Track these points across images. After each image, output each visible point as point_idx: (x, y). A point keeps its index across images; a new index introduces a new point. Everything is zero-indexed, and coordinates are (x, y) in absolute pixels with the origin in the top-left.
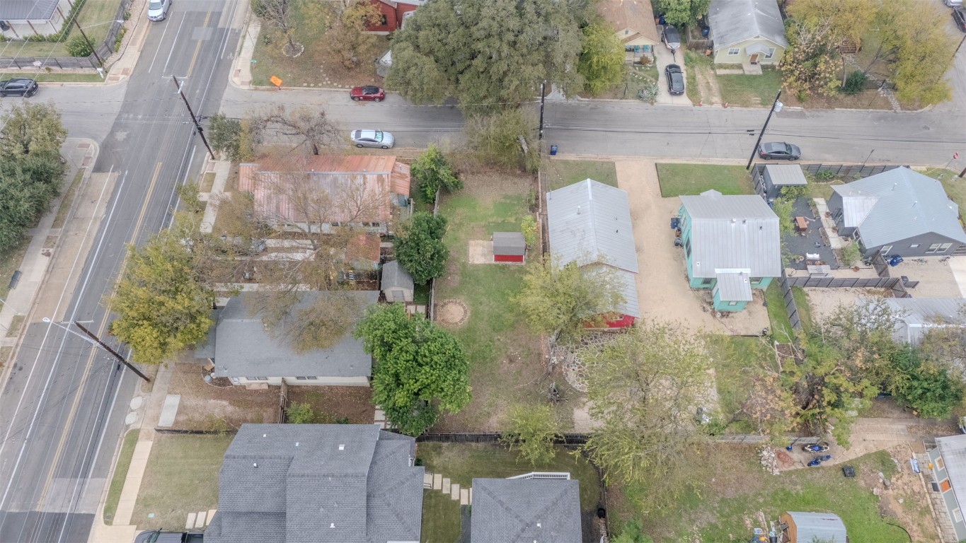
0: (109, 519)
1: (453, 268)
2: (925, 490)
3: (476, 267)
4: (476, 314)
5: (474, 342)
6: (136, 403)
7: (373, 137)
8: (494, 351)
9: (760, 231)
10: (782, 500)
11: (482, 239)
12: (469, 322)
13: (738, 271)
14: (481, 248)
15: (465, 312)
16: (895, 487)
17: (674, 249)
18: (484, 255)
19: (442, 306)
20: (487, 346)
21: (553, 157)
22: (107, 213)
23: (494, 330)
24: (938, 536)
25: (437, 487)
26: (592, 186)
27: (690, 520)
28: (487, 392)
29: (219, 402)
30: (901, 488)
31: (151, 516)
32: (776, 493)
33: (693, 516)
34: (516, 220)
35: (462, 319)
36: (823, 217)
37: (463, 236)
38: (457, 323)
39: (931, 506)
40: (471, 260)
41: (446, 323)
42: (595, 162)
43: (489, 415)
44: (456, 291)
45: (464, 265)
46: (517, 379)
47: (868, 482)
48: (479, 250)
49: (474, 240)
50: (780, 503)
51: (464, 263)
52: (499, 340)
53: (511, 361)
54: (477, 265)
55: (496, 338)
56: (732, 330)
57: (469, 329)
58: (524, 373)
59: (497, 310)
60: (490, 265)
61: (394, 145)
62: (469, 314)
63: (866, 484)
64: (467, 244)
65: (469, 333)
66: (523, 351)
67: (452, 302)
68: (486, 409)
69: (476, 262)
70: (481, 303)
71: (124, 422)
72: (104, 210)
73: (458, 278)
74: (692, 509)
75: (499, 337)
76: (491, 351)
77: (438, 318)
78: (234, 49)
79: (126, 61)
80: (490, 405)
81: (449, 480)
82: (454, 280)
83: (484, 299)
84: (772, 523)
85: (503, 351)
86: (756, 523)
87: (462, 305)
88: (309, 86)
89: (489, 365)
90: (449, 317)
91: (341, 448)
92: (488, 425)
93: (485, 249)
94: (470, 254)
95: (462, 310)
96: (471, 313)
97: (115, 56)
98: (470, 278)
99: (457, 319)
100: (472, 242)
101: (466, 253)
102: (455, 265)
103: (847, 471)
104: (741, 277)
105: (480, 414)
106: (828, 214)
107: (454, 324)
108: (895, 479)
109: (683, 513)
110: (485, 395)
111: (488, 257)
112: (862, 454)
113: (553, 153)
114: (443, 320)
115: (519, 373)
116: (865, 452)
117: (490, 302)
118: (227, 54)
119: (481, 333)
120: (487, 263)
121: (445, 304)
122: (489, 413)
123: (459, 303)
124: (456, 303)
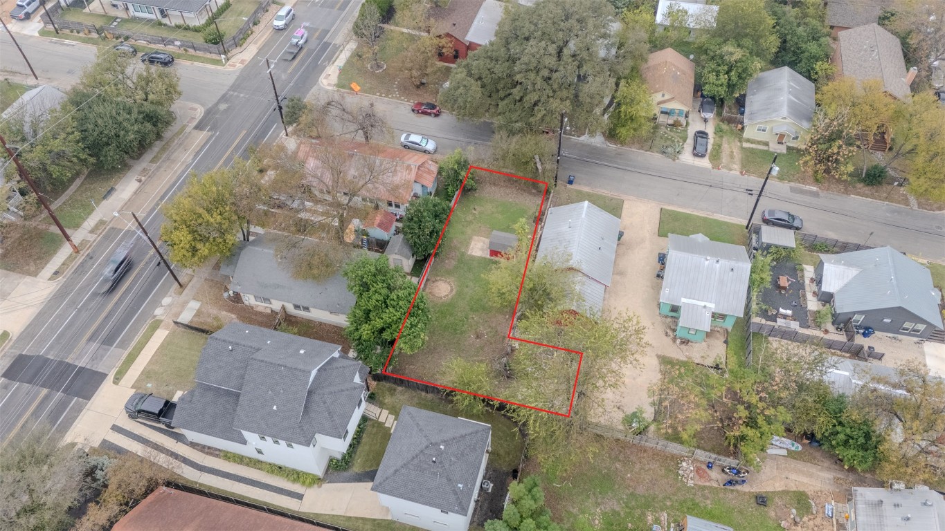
0: (117, 380)
1: (452, 254)
3: (473, 258)
4: (460, 294)
5: (451, 315)
6: (166, 301)
7: (418, 141)
8: (466, 326)
9: (731, 273)
10: (688, 509)
11: (484, 237)
12: (452, 299)
13: (703, 304)
14: (481, 243)
15: (452, 290)
16: (805, 525)
17: (656, 280)
18: (482, 250)
19: (434, 282)
20: (461, 321)
21: (569, 186)
22: (194, 159)
23: (471, 309)
25: (382, 419)
26: (588, 207)
27: (596, 503)
28: (449, 356)
29: (229, 314)
30: (810, 528)
31: (149, 385)
32: (685, 501)
33: (599, 500)
35: (447, 295)
36: (807, 282)
37: (469, 231)
38: (441, 298)
40: (470, 251)
41: (432, 295)
42: (605, 197)
44: (449, 273)
45: (463, 254)
46: (478, 352)
47: (779, 514)
48: (480, 245)
49: (478, 236)
50: (686, 510)
51: (463, 253)
52: (473, 318)
53: (478, 337)
54: (474, 256)
55: (471, 316)
56: (687, 357)
57: (450, 304)
58: (486, 349)
59: (479, 294)
60: (485, 258)
61: (435, 151)
62: (454, 292)
63: (776, 516)
64: (470, 238)
65: (447, 308)
66: (491, 332)
67: (443, 280)
68: (443, 369)
69: (474, 254)
70: (467, 287)
71: (153, 313)
72: (191, 157)
73: (454, 263)
74: (600, 494)
75: (474, 316)
76: (463, 325)
77: (427, 290)
78: (330, 59)
79: (246, 55)
81: (394, 416)
82: (450, 264)
83: (471, 284)
84: (672, 525)
85: (474, 327)
86: (657, 521)
87: (450, 284)
88: (380, 96)
89: (458, 336)
90: (436, 291)
93: (484, 245)
94: (471, 247)
95: (449, 288)
96: (456, 292)
97: (239, 49)
98: (464, 265)
99: (443, 294)
100: (475, 238)
101: (467, 246)
102: (455, 252)
103: (762, 500)
104: (704, 310)
105: (438, 372)
106: (812, 280)
107: (438, 297)
108: (807, 519)
109: (591, 496)
110: (446, 358)
111: (486, 252)
112: (780, 489)
113: (570, 182)
114: (430, 293)
115: (482, 348)
116: (784, 488)
117: (475, 287)
118: (324, 61)
119: (460, 310)
120: (483, 256)
121: (437, 281)
122: (444, 373)
123: (449, 283)
124: (446, 282)
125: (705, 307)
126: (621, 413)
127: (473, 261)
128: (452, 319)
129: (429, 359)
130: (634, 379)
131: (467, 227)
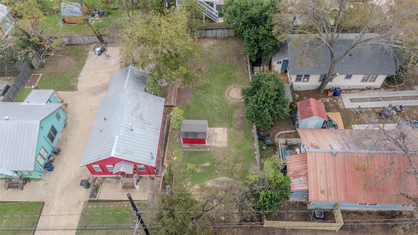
4: (221, 93)
5: (222, 78)
8: (210, 75)
11: (217, 148)
12: (226, 88)
14: (217, 140)
15: (228, 94)
18: (216, 134)
20: (215, 76)
23: (209, 85)
28: (215, 56)
34: (186, 166)
35: (230, 90)
37: (233, 151)
38: (234, 87)
40: (225, 130)
41: (241, 87)
43: (214, 46)
44: (235, 107)
45: (231, 126)
46: (197, 62)
48: (219, 139)
49: (223, 147)
51: (231, 127)
52: (207, 81)
53: (200, 70)
54: (221, 126)
55: (208, 81)
57: (226, 84)
58: (193, 65)
59: (207, 96)
62: (226, 93)
64: (229, 143)
65: (228, 81)
66: (192, 75)
67: (238, 100)
68: (215, 48)
69: (221, 129)
70: (218, 99)
73: (235, 116)
75: (206, 82)
76: (212, 75)
80: (213, 49)
82: (238, 114)
83: (216, 102)
85: (204, 75)
86: (97, 21)
87: (231, 98)
89: (213, 68)
92: (214, 42)
93: (214, 138)
94: (226, 135)
95: (231, 95)
96: (224, 94)
98: (226, 116)
99: (234, 90)
100: (225, 145)
101: (229, 136)
102: (238, 126)
105: (218, 46)
107: (236, 87)
110: (216, 54)
111: (212, 133)
115: (195, 65)
117: (212, 101)
119: (218, 83)
120: (213, 128)
123: (233, 99)
124: (235, 99)
125: (28, 102)
126: (108, 54)
127: (219, 122)
128: (221, 76)
129: (226, 52)
130: (96, 73)
131: (237, 156)
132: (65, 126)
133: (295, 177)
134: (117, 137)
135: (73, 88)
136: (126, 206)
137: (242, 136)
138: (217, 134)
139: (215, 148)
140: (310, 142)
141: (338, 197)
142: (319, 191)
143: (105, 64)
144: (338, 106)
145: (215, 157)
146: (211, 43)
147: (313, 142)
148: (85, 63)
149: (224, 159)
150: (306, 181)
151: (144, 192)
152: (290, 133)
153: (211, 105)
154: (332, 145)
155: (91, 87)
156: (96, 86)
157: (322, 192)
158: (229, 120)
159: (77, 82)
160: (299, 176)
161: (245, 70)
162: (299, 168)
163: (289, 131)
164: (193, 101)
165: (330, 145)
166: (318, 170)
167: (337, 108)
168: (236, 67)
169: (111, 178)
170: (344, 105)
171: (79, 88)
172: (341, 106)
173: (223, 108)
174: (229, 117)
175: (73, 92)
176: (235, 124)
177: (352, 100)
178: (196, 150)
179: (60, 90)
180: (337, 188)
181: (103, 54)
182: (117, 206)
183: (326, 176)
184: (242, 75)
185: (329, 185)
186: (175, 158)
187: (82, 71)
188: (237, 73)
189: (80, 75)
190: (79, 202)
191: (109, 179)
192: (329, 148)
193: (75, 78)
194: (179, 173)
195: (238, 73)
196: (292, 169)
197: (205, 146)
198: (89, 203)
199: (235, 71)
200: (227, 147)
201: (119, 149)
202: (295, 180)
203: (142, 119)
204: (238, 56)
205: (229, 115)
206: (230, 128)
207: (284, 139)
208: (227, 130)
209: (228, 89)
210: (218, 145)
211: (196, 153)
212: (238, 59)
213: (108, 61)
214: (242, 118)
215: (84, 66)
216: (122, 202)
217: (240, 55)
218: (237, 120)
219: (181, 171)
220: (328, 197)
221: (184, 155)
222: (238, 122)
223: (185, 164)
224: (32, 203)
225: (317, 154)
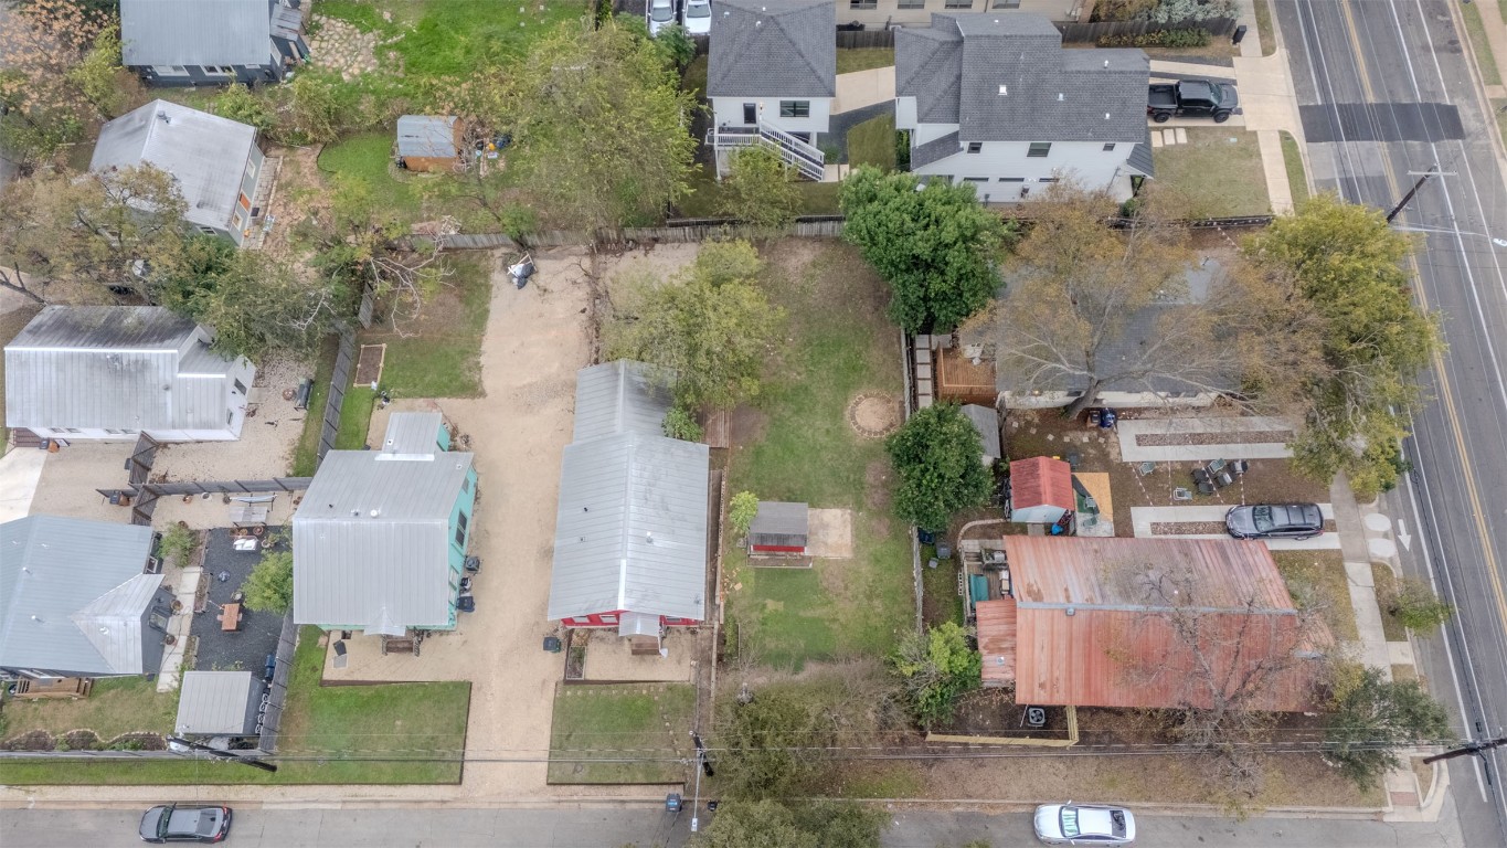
0: (1286, 137)
1: (877, 497)
2: (269, 208)
3: (837, 502)
4: (836, 414)
5: (837, 369)
8: (806, 357)
11: (829, 561)
12: (846, 399)
14: (830, 541)
15: (853, 417)
16: (305, 211)
17: (477, 556)
18: (825, 526)
19: (892, 425)
20: (819, 362)
23: (806, 388)
24: (284, 163)
28: (817, 297)
30: (298, 210)
31: (1234, 141)
34: (764, 606)
35: (857, 404)
37: (865, 568)
38: (866, 396)
39: (273, 191)
40: (848, 517)
41: (883, 397)
43: (814, 265)
44: (870, 453)
45: (859, 505)
48: (833, 538)
49: (843, 561)
51: (860, 508)
52: (799, 374)
53: (782, 341)
54: (836, 505)
55: (803, 376)
57: (846, 387)
59: (802, 421)
60: (814, 507)
62: (847, 414)
64: (856, 549)
65: (851, 377)
66: (762, 357)
67: (876, 433)
68: (819, 272)
69: (837, 512)
73: (869, 478)
75: (798, 378)
76: (812, 356)
77: (897, 406)
80: (812, 276)
82: (876, 473)
85: (793, 358)
86: (492, 163)
87: (859, 428)
89: (814, 336)
90: (880, 408)
91: (1003, 90)
92: (814, 253)
93: (823, 538)
94: (849, 528)
95: (858, 420)
96: (843, 415)
98: (848, 478)
99: (865, 403)
100: (847, 555)
101: (857, 532)
102: (875, 505)
104: (396, 448)
105: (825, 266)
106: (172, 641)
107: (871, 396)
108: (301, 219)
110: (820, 291)
111: (816, 522)
114: (889, 401)
117: (813, 435)
119: (826, 383)
120: (819, 510)
121: (888, 430)
122: (815, 267)
123: (864, 431)
124: (870, 432)
125: (394, 453)
126: (542, 284)
127: (833, 495)
128: (835, 361)
129: (846, 285)
130: (522, 344)
131: (873, 581)
132: (476, 499)
133: (991, 652)
134: (624, 563)
135: (472, 390)
136: (644, 692)
137: (884, 530)
138: (828, 525)
139: (824, 561)
140: (1026, 581)
141: (1071, 695)
142: (1037, 684)
143: (541, 316)
144: (1108, 455)
145: (825, 584)
146: (806, 255)
147: (1032, 582)
148: (487, 311)
149: (846, 588)
150: (1012, 663)
151: (679, 662)
152: (992, 526)
153: (813, 448)
154: (1070, 589)
155: (517, 388)
156: (530, 385)
157: (1042, 686)
158: (856, 489)
159: (480, 369)
160: (1001, 650)
161: (893, 344)
162: (1002, 633)
163: (990, 522)
164: (768, 435)
165: (1066, 590)
166: (1037, 645)
167: (1104, 462)
168: (872, 332)
169: (605, 630)
170: (1120, 454)
171: (488, 391)
172: (1113, 455)
173: (841, 456)
174: (855, 480)
175: (476, 400)
176: (869, 502)
177: (1140, 440)
178: (784, 566)
179: (443, 395)
180: (1070, 679)
181: (529, 283)
182: (625, 692)
183: (1052, 656)
184: (884, 360)
185: (1056, 674)
186: (738, 587)
187: (484, 338)
188: (875, 352)
189: (483, 348)
190: (544, 682)
191: (599, 633)
192: (1062, 599)
193: (472, 359)
194: (750, 622)
195: (875, 356)
196: (988, 633)
197: (803, 557)
198: (568, 687)
199: (868, 346)
200: (850, 561)
201: (632, 591)
202: (993, 657)
203: (668, 510)
204: (875, 298)
205: (855, 474)
206: (858, 512)
207: (976, 542)
208: (851, 514)
209: (852, 402)
210: (832, 555)
211: (784, 573)
212: (877, 310)
213: (547, 305)
214: (884, 485)
215: (486, 319)
216: (635, 685)
217: (881, 297)
218: (874, 490)
219: (755, 615)
220: (1052, 695)
221: (757, 578)
222: (876, 496)
223: (760, 600)
224: (446, 685)
225: (1037, 613)
